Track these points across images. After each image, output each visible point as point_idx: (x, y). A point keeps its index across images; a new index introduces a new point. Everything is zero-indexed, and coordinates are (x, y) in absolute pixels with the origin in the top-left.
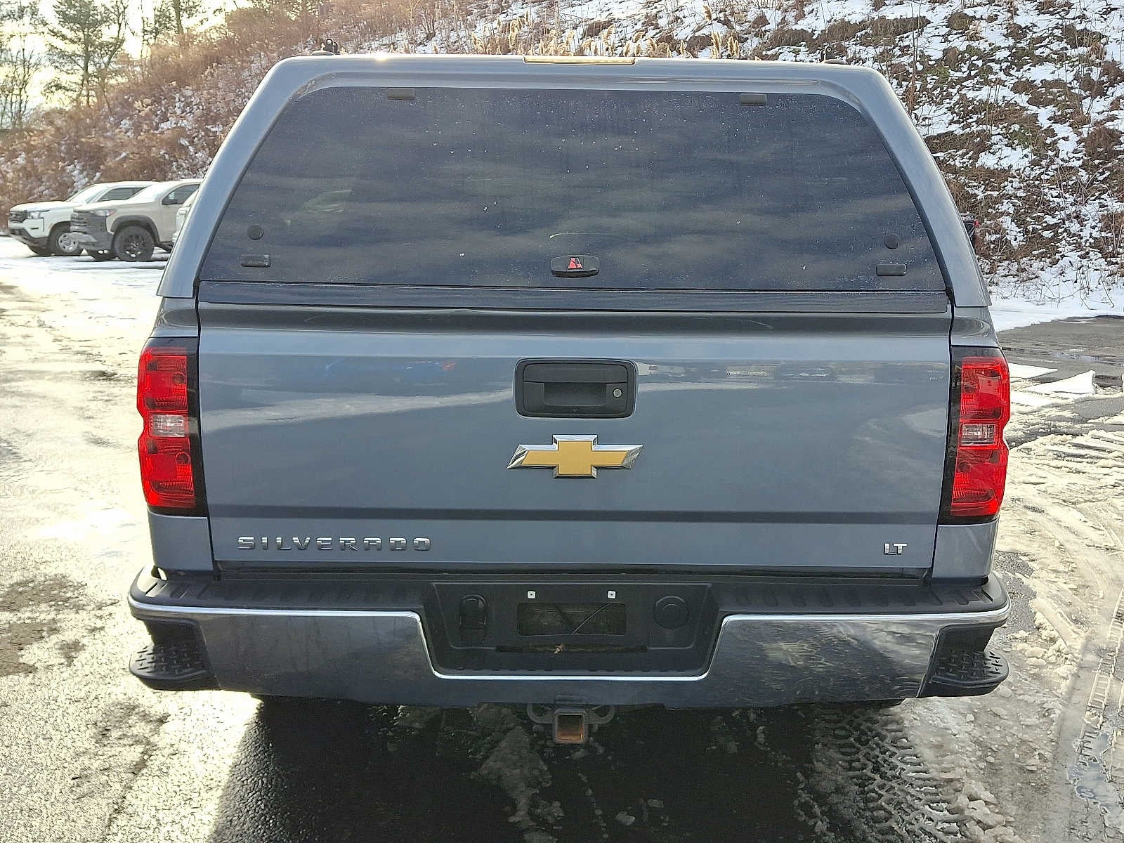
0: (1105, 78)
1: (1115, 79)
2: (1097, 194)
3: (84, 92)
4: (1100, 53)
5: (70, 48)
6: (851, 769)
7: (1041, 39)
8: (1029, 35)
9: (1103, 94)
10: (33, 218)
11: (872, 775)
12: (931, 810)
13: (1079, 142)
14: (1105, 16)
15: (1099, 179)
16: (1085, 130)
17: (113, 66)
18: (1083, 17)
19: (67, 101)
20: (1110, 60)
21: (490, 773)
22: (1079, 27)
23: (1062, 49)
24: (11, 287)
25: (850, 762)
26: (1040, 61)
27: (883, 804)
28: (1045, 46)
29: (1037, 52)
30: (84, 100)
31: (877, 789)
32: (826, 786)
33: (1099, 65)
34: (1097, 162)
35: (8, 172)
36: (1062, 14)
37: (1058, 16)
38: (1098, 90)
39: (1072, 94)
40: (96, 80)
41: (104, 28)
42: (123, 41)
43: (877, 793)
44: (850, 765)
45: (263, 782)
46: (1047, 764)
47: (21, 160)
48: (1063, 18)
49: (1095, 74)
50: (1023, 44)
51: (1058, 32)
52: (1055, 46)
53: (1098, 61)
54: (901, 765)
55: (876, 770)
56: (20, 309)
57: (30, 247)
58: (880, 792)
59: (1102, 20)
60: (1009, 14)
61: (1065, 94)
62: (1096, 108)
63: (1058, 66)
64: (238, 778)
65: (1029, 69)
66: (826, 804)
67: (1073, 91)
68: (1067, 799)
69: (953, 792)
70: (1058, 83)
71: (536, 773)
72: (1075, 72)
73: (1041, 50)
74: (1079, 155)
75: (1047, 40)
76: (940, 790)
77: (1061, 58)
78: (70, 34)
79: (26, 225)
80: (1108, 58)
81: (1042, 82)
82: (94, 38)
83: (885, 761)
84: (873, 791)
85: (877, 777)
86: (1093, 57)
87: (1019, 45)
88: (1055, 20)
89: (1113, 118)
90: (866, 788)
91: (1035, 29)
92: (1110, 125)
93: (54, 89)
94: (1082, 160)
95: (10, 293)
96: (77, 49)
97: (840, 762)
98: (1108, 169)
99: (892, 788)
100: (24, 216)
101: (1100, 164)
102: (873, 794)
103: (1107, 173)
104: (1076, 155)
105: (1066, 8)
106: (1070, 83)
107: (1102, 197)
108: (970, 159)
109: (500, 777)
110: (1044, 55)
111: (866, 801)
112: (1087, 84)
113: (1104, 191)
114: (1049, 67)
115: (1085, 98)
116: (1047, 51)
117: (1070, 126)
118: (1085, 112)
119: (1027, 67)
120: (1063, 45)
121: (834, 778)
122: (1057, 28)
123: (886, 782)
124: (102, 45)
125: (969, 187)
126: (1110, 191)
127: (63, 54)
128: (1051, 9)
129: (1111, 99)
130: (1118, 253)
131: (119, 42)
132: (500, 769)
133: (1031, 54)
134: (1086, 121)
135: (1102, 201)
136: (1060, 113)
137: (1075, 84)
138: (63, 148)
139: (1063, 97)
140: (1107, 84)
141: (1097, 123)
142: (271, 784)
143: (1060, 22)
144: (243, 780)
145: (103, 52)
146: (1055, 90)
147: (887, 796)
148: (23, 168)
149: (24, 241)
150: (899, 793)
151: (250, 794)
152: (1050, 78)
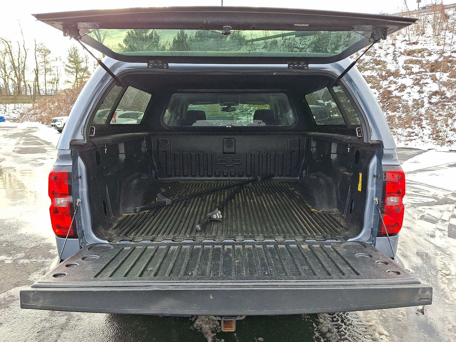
0: (387, 75)
1: (390, 75)
2: (385, 110)
3: (76, 83)
4: (385, 67)
5: (72, 70)
6: (333, 321)
7: (367, 63)
8: (363, 62)
9: (386, 80)
10: (58, 121)
11: (341, 324)
12: (365, 339)
13: (379, 94)
14: (386, 56)
15: (386, 105)
16: (381, 91)
17: (85, 75)
18: (379, 56)
19: (71, 86)
20: (388, 69)
21: (197, 326)
22: (378, 59)
23: (373, 66)
24: (50, 143)
25: (332, 318)
26: (367, 70)
27: (347, 337)
28: (368, 65)
29: (366, 67)
30: (76, 86)
31: (344, 330)
32: (325, 329)
33: (384, 71)
34: (385, 100)
35: (52, 108)
36: (373, 55)
37: (371, 56)
38: (385, 78)
39: (377, 80)
40: (80, 80)
41: (82, 64)
42: (88, 68)
43: (344, 332)
44: (332, 319)
45: (111, 332)
46: (405, 317)
47: (56, 104)
48: (373, 57)
49: (384, 73)
50: (361, 64)
51: (372, 61)
52: (371, 65)
53: (384, 69)
54: (351, 319)
55: (342, 321)
56: (52, 150)
57: (58, 130)
58: (345, 331)
59: (385, 57)
60: (357, 56)
61: (375, 80)
62: (384, 84)
63: (372, 71)
64: (102, 330)
65: (363, 72)
66: (326, 338)
67: (377, 79)
68: (416, 333)
69: (372, 330)
70: (372, 76)
71: (215, 326)
72: (377, 73)
73: (367, 66)
74: (380, 98)
75: (369, 63)
76: (367, 330)
77: (373, 69)
78: (72, 66)
79: (56, 123)
80: (387, 68)
81: (367, 76)
82: (79, 67)
83: (345, 317)
84: (342, 331)
85: (343, 324)
86: (383, 68)
87: (360, 65)
88: (371, 57)
89: (389, 87)
90: (340, 330)
91: (365, 60)
92: (389, 89)
93: (67, 82)
94: (380, 100)
95: (49, 145)
96: (74, 70)
97: (329, 318)
98: (388, 102)
99: (349, 329)
100: (55, 121)
101: (386, 101)
102: (343, 333)
103: (388, 103)
104: (378, 98)
105: (374, 54)
106: (376, 76)
107: (387, 111)
108: (346, 100)
109: (201, 328)
110: (368, 68)
111: (341, 335)
112: (381, 77)
113: (388, 109)
114: (369, 71)
115: (381, 81)
116: (369, 67)
117: (376, 89)
118: (381, 85)
119: (363, 71)
120: (374, 64)
121: (327, 326)
122: (371, 59)
123: (347, 327)
124: (81, 69)
125: (346, 108)
126: (389, 109)
127: (69, 72)
128: (370, 54)
129: (389, 81)
130: (393, 128)
131: (87, 68)
132: (201, 325)
133: (363, 68)
134: (381, 88)
135: (387, 112)
136: (373, 85)
137: (378, 76)
138: (69, 100)
139: (374, 80)
140: (388, 76)
141: (385, 88)
142: (114, 333)
143: (372, 58)
144: (103, 331)
145: (82, 71)
146: (372, 79)
147: (348, 333)
148: (57, 106)
149: (56, 128)
150: (352, 331)
151: (106, 338)
152: (370, 75)
